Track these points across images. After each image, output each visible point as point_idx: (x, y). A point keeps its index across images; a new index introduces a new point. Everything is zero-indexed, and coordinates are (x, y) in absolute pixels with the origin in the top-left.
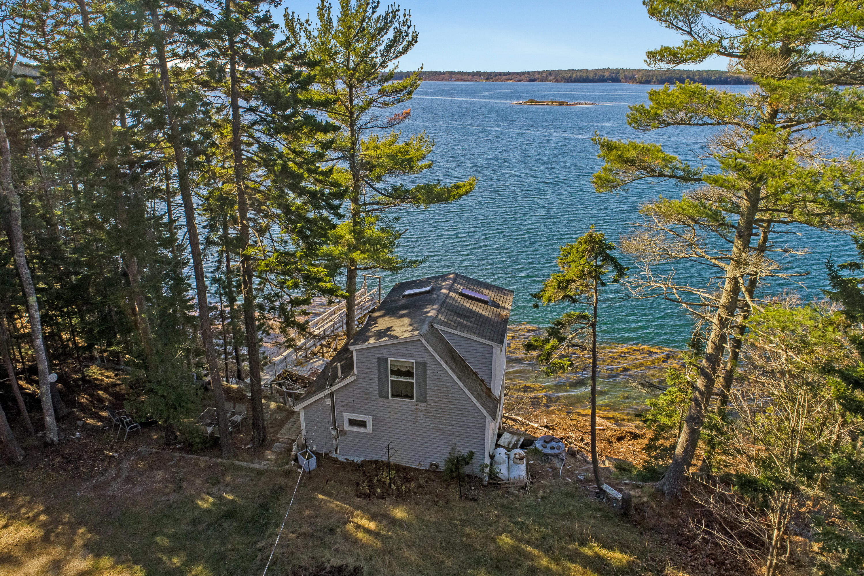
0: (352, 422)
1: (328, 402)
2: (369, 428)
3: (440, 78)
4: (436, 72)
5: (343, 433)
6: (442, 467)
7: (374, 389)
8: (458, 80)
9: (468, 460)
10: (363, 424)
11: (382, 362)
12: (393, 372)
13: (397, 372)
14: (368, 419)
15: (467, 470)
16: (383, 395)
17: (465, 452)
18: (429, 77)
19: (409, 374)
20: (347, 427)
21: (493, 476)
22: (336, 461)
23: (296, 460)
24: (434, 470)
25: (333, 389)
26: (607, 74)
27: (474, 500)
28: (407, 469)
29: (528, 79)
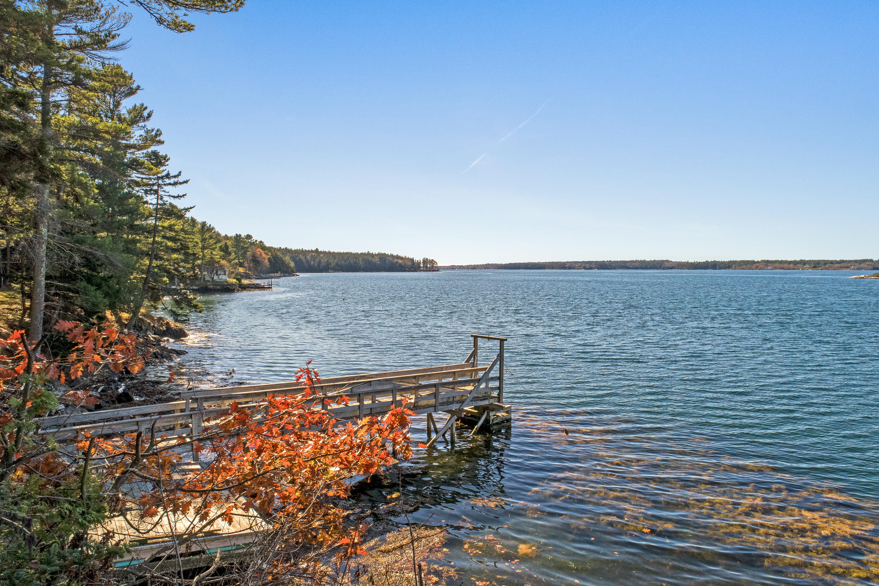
3: (754, 267)
8: (774, 268)
18: (740, 266)
29: (871, 267)
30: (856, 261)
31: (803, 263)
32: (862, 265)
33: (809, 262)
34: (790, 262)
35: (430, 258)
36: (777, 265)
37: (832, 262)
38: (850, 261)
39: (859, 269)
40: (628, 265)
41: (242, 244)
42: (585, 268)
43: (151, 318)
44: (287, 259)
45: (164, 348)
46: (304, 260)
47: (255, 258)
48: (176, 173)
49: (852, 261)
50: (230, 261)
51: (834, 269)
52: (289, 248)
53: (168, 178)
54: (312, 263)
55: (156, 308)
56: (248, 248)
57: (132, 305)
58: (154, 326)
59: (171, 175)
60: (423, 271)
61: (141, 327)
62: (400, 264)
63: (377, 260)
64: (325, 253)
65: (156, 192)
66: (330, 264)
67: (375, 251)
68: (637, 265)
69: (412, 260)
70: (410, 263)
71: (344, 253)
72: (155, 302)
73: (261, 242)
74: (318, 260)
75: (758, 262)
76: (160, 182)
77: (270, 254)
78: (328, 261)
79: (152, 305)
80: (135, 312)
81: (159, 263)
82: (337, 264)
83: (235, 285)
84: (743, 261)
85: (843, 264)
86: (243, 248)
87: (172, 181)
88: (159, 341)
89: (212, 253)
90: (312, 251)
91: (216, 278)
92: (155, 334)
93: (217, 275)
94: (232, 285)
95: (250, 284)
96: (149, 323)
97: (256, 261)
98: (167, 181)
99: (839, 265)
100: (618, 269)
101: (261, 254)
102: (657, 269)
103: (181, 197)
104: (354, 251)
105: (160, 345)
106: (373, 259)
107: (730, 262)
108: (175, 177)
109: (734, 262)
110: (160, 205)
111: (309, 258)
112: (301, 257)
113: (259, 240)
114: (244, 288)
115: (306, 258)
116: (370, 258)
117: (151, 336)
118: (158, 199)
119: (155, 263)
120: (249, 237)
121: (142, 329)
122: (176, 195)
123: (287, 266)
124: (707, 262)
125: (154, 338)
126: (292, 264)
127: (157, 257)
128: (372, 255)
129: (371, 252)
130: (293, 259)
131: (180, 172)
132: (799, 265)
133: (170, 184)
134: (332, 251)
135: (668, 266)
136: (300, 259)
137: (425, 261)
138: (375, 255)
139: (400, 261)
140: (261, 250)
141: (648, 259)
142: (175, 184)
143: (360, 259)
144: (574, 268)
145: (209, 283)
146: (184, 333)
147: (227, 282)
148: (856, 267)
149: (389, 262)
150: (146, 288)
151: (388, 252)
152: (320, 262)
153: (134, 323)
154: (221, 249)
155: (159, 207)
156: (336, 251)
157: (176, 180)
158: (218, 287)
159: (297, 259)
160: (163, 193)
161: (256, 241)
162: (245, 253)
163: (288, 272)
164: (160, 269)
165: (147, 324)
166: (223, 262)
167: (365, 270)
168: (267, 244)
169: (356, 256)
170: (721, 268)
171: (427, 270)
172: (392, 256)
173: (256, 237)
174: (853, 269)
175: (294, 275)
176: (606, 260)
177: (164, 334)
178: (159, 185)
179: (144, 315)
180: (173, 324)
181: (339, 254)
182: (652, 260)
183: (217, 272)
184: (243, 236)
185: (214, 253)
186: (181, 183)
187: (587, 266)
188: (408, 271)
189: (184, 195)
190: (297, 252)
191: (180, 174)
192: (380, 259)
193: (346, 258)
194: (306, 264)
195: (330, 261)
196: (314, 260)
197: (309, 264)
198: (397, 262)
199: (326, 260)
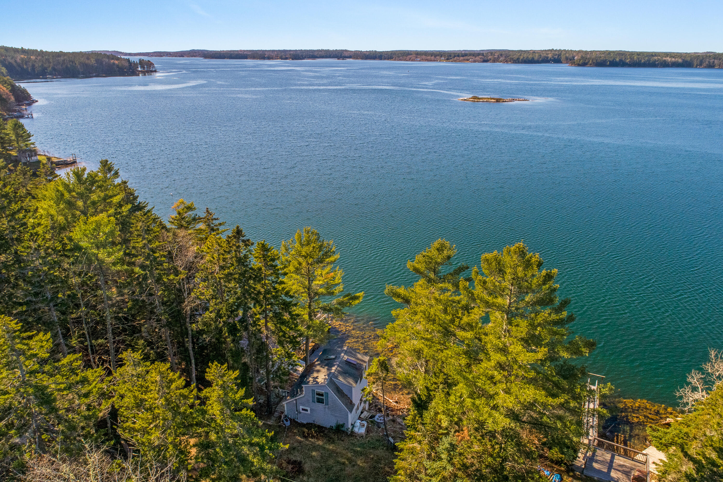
0: (303, 409)
1: (295, 402)
2: (309, 412)
3: (408, 58)
5: (300, 413)
6: (334, 428)
7: (311, 399)
8: (422, 60)
9: (343, 426)
10: (307, 410)
11: (313, 391)
12: (317, 394)
13: (318, 394)
14: (309, 409)
15: (343, 429)
16: (313, 401)
17: (341, 423)
18: (399, 57)
19: (322, 395)
20: (301, 411)
21: (352, 432)
22: (297, 422)
23: (283, 421)
24: (331, 428)
25: (297, 398)
27: (343, 441)
28: (322, 427)
29: (482, 60)
31: (441, 55)
32: (477, 58)
36: (424, 57)
39: (475, 61)
46: (15, 64)
54: (25, 67)
63: (93, 62)
66: (46, 69)
70: (127, 64)
74: (30, 64)
78: (42, 65)
85: (465, 57)
99: (462, 58)
100: (308, 58)
106: (90, 62)
116: (87, 61)
132: (438, 57)
135: (346, 55)
139: (116, 62)
141: (331, 49)
143: (77, 63)
148: (473, 60)
174: (471, 62)
192: (96, 61)
195: (45, 65)
196: (26, 64)
197: (22, 68)
198: (114, 64)
199: (40, 65)
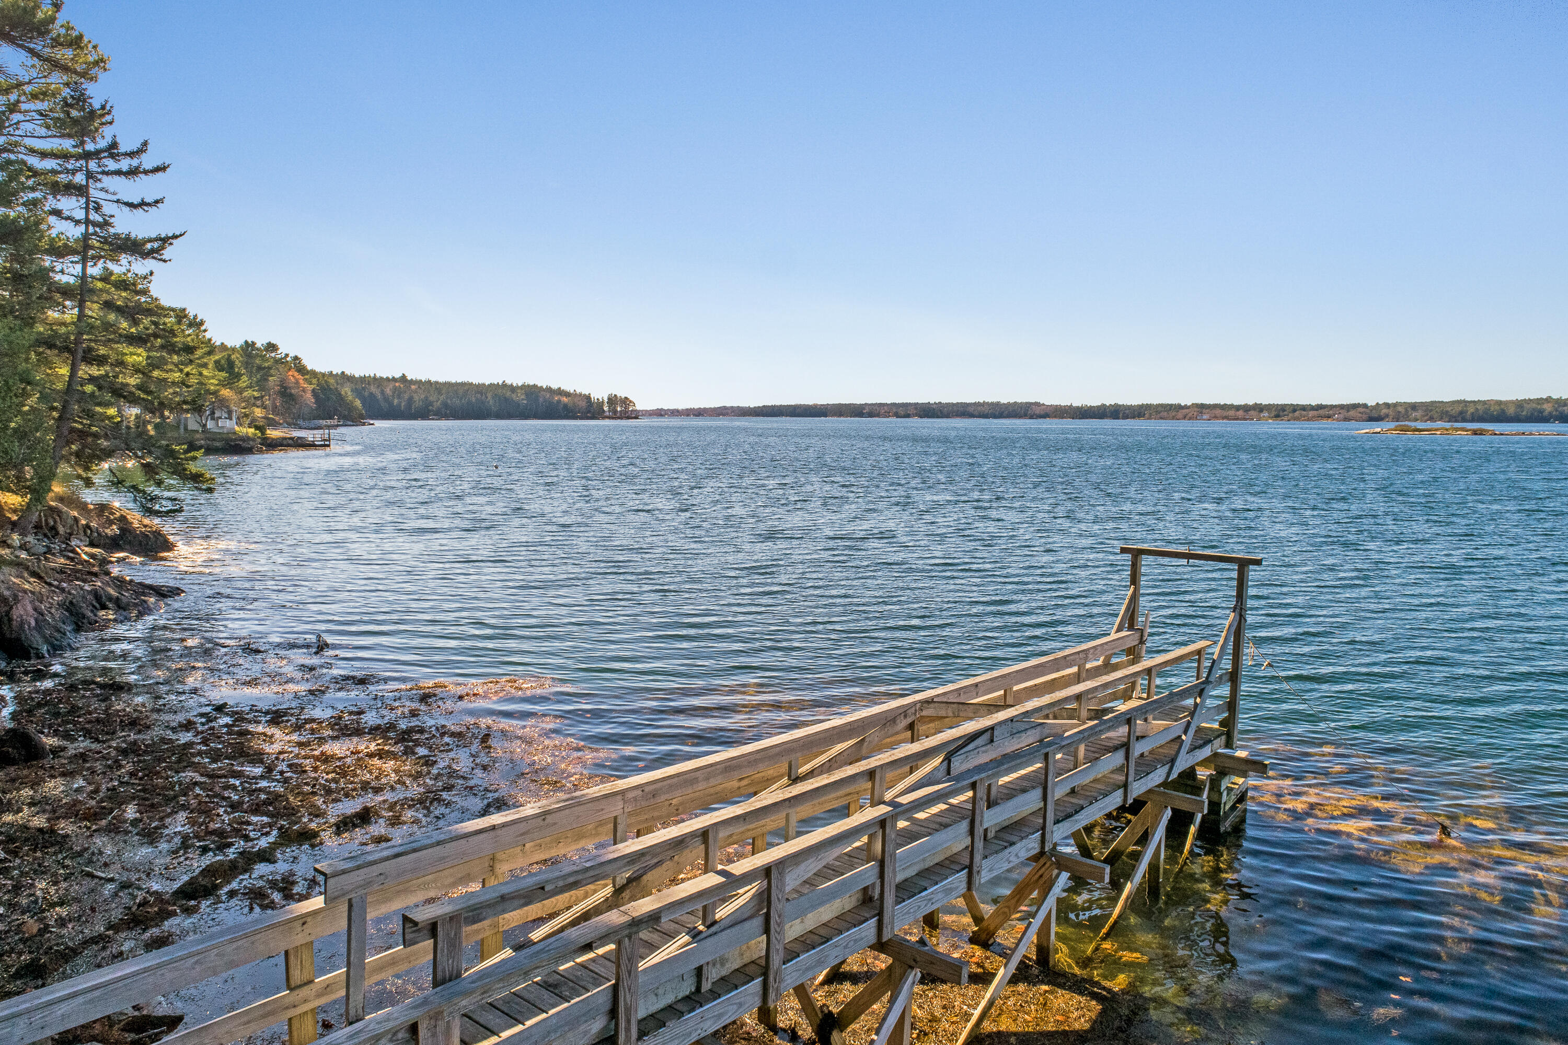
3: (1180, 415)
4: (1171, 405)
8: (1213, 417)
26: (1548, 408)
29: (1364, 416)
30: (1342, 407)
31: (1259, 408)
32: (1352, 413)
33: (1269, 407)
34: (1238, 408)
35: (621, 394)
36: (1218, 412)
37: (1304, 408)
38: (1332, 407)
39: (1346, 419)
40: (971, 409)
41: (258, 361)
42: (897, 415)
43: (83, 507)
44: (347, 391)
45: (120, 582)
46: (379, 396)
47: (286, 388)
48: (134, 146)
49: (1335, 406)
50: (240, 391)
51: (1308, 420)
52: (348, 372)
53: (113, 156)
54: (396, 401)
55: (88, 483)
56: (269, 368)
57: (29, 472)
58: (88, 526)
59: (123, 148)
60: (609, 418)
61: (53, 528)
62: (565, 406)
63: (520, 397)
64: (419, 383)
65: (81, 191)
66: (431, 404)
67: (516, 380)
68: (986, 410)
69: (588, 398)
70: (583, 404)
71: (457, 384)
72: (87, 469)
73: (296, 358)
74: (406, 396)
75: (1186, 407)
76: (93, 165)
77: (315, 381)
78: (426, 398)
79: (79, 477)
80: (38, 491)
81: (95, 371)
82: (445, 405)
83: (254, 440)
84: (1161, 405)
85: (1321, 412)
86: (260, 368)
87: (125, 164)
88: (104, 562)
89: (201, 374)
90: (394, 379)
91: (210, 425)
92: (92, 544)
93: (213, 419)
94: (246, 439)
95: (285, 439)
96: (76, 520)
97: (286, 394)
98: (111, 165)
99: (1315, 413)
100: (953, 417)
101: (297, 382)
102: (1020, 417)
103: (149, 205)
104: (476, 380)
105: (108, 573)
106: (514, 396)
107: (1142, 406)
108: (131, 155)
109: (1148, 407)
110: (95, 224)
111: (388, 391)
112: (373, 389)
113: (292, 355)
114: (273, 445)
115: (383, 392)
116: (509, 393)
117: (84, 552)
118: (87, 209)
119: (85, 371)
120: (271, 347)
121: (57, 533)
122: (136, 201)
123: (350, 408)
124: (1104, 405)
125: (92, 556)
126: (358, 403)
127: (90, 358)
128: (512, 389)
129: (509, 382)
130: (358, 393)
131: (145, 144)
132: (1252, 413)
133: (119, 173)
134: (433, 379)
135: (1037, 412)
136: (371, 393)
137: (613, 400)
138: (518, 387)
139: (565, 399)
140: (296, 374)
141: (1004, 400)
142: (133, 172)
143: (489, 395)
144: (878, 415)
145: (198, 436)
146: (166, 541)
147: (235, 433)
148: (1341, 416)
149: (545, 401)
150: (66, 432)
151: (542, 383)
152: (411, 399)
153: (35, 518)
154: (218, 366)
155: (91, 229)
156: (442, 380)
157: (135, 162)
158: (218, 444)
159: (366, 394)
160: (102, 195)
161: (287, 355)
162: (265, 379)
163: (352, 418)
164: (100, 388)
165: (70, 522)
166: (226, 393)
167: (499, 416)
168: (310, 364)
169: (481, 389)
170: (1126, 417)
171: (615, 416)
172: (549, 389)
173: (287, 348)
174: (1338, 420)
175: (364, 424)
176: (932, 402)
177: (114, 544)
178: (90, 175)
179: (61, 499)
180: (136, 519)
181: (448, 385)
182: (1012, 401)
183: (213, 413)
184: (258, 345)
185: (205, 372)
186: (146, 172)
187: (901, 411)
188: (581, 418)
189: (157, 202)
190: (363, 379)
191: (143, 148)
192: (527, 395)
193: (461, 392)
194: (383, 404)
195: (431, 398)
196: (399, 397)
197: (390, 404)
198: (559, 401)
199: (423, 396)
